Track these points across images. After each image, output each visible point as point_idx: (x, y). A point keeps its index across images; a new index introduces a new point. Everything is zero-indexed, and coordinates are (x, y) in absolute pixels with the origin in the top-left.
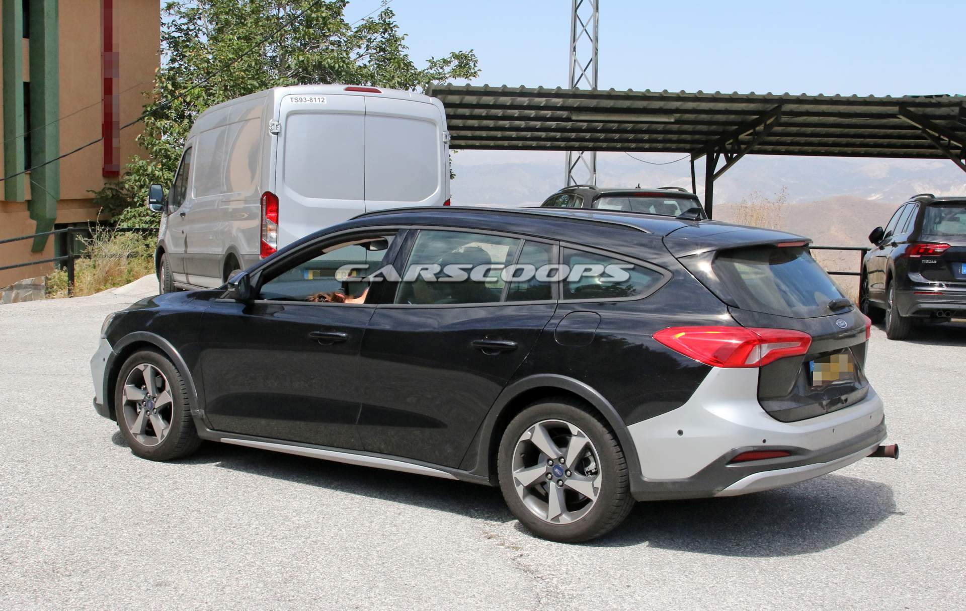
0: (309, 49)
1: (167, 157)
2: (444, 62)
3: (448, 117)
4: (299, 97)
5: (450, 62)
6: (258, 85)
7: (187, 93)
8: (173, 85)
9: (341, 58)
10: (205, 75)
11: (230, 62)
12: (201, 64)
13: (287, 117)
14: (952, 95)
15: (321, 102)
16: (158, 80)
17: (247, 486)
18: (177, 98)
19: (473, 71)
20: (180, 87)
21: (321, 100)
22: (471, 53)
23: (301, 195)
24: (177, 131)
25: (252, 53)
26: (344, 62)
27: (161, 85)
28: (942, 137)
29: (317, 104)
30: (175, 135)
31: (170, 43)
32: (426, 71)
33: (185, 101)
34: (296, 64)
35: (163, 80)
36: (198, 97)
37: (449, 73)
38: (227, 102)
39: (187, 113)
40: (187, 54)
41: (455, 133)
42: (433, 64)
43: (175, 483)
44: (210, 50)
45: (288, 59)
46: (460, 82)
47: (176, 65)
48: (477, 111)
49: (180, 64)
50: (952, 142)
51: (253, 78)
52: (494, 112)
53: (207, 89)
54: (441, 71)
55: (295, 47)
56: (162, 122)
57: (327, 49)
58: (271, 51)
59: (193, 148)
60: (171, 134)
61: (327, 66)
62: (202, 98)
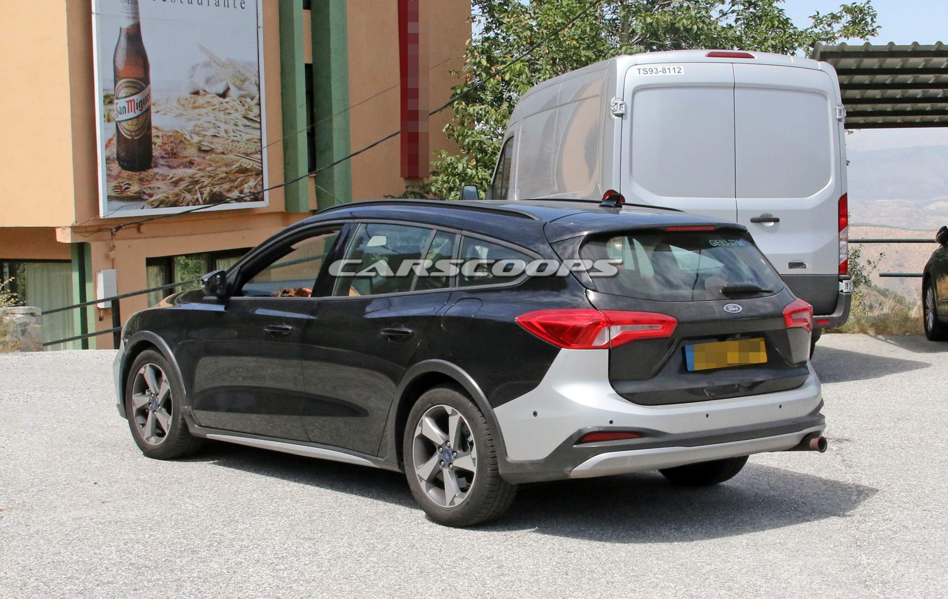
0: (658, 9)
1: (483, 151)
2: (832, 18)
3: (843, 87)
4: (648, 67)
5: (840, 18)
6: (594, 57)
7: (505, 70)
8: (489, 60)
9: (700, 18)
10: (528, 46)
11: (559, 28)
12: (522, 33)
13: (634, 94)
15: (677, 73)
16: (469, 55)
17: (592, 572)
18: (494, 76)
19: (870, 28)
20: (497, 62)
21: (677, 70)
22: (867, 5)
23: (654, 193)
24: (494, 118)
25: (587, 16)
26: (703, 22)
27: (473, 60)
29: (672, 76)
30: (492, 123)
31: (483, 8)
32: (810, 30)
33: (503, 80)
34: (643, 28)
35: (476, 54)
36: (520, 74)
37: (839, 31)
38: (555, 79)
39: (506, 95)
40: (506, 20)
41: (852, 108)
42: (818, 20)
43: (501, 566)
44: (533, 15)
45: (632, 22)
47: (492, 34)
48: (880, 78)
49: (496, 34)
51: (588, 48)
52: (901, 78)
53: (531, 64)
54: (829, 29)
55: (641, 6)
56: (475, 108)
57: (681, 6)
58: (610, 12)
59: (515, 138)
60: (487, 122)
61: (682, 28)
62: (524, 76)
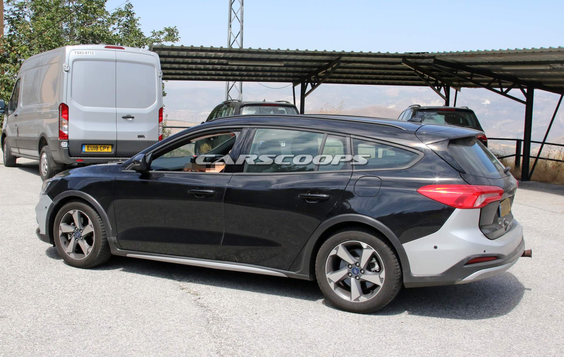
0: (86, 25)
1: (8, 84)
2: (160, 33)
3: (162, 62)
4: (79, 51)
5: (163, 33)
6: (58, 45)
7: (18, 49)
8: (11, 44)
9: (104, 30)
10: (29, 39)
11: (42, 32)
12: (26, 33)
13: (73, 62)
14: (430, 52)
15: (92, 54)
16: (2, 41)
17: (51, 263)
18: (13, 51)
19: (176, 38)
20: (15, 45)
21: (92, 53)
22: (175, 28)
23: (81, 105)
24: (13, 69)
25: (55, 27)
26: (106, 32)
27: (4, 44)
28: (425, 75)
29: (90, 55)
30: (12, 72)
31: (9, 21)
32: (151, 38)
33: (17, 53)
34: (79, 33)
35: (5, 41)
36: (25, 51)
37: (163, 39)
38: (40, 54)
39: (19, 60)
40: (19, 27)
41: (165, 71)
42: (154, 34)
43: (11, 262)
44: (31, 25)
45: (75, 31)
46: (168, 44)
47: (12, 33)
48: (178, 60)
49: (15, 33)
50: (430, 77)
51: (55, 41)
52: (187, 60)
53: (30, 47)
54: (159, 37)
55: (79, 24)
56: (5, 65)
57: (96, 25)
58: (65, 26)
59: (21, 79)
60: (10, 71)
61: (96, 34)
62: (27, 52)
